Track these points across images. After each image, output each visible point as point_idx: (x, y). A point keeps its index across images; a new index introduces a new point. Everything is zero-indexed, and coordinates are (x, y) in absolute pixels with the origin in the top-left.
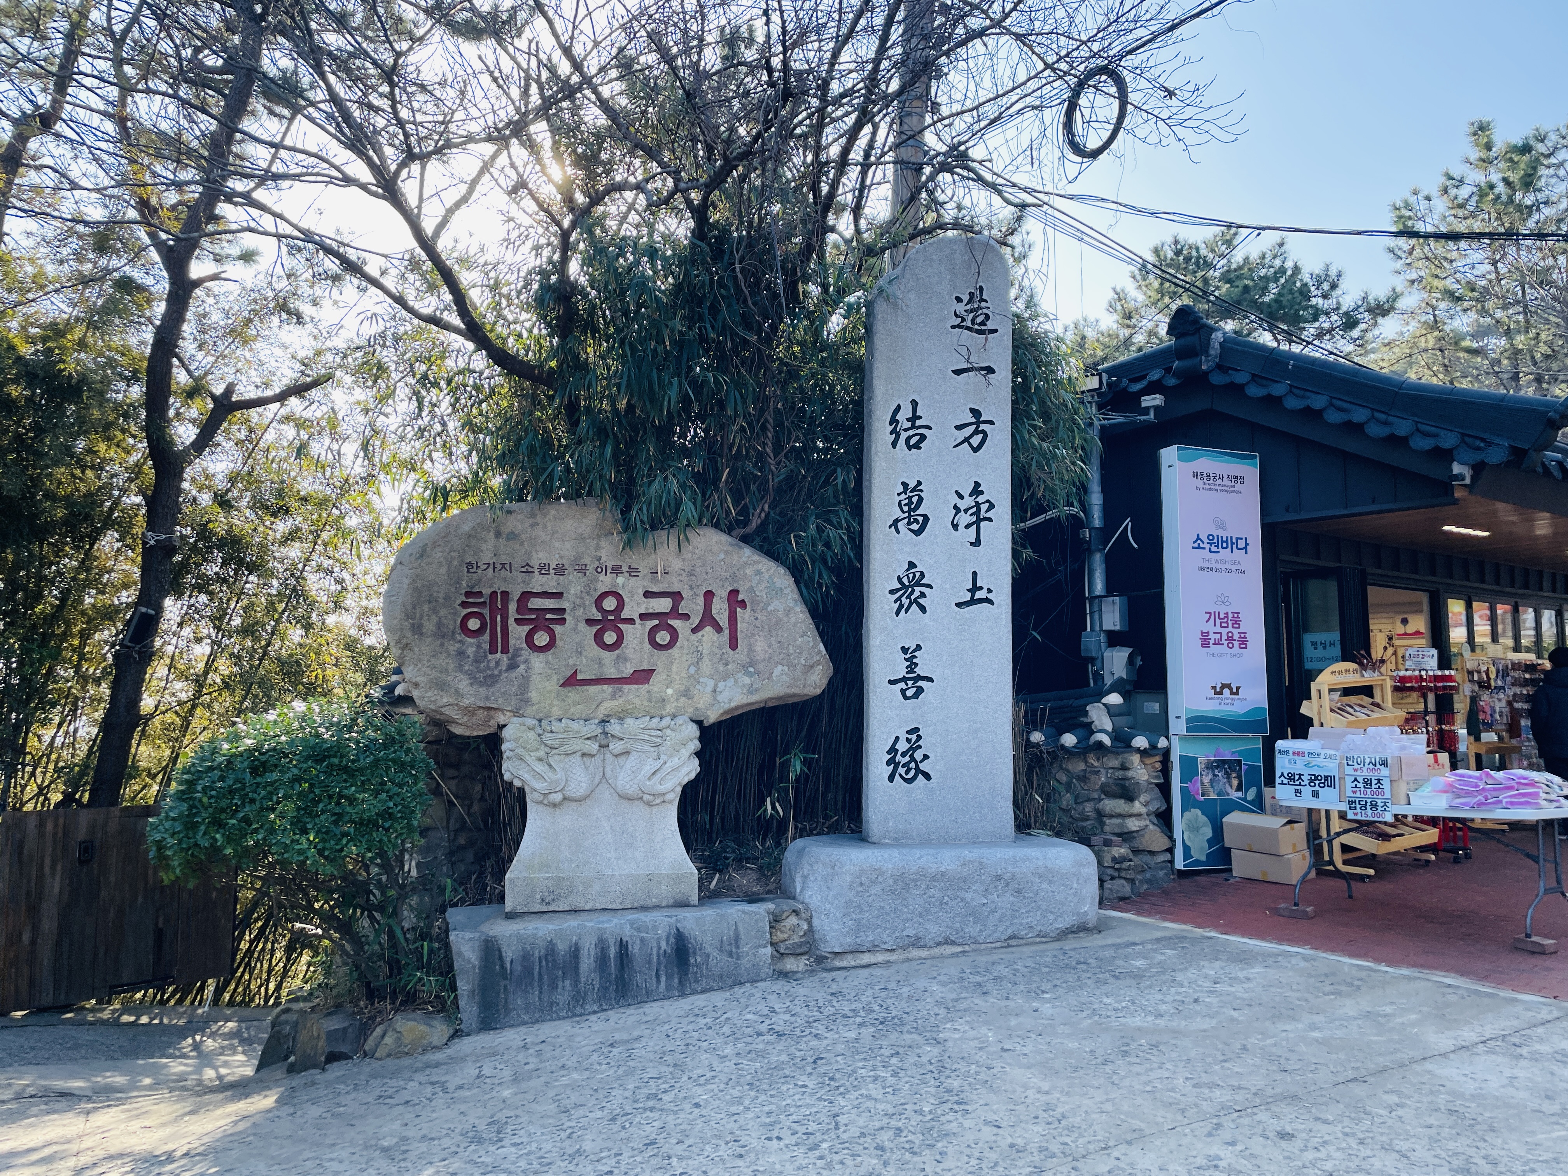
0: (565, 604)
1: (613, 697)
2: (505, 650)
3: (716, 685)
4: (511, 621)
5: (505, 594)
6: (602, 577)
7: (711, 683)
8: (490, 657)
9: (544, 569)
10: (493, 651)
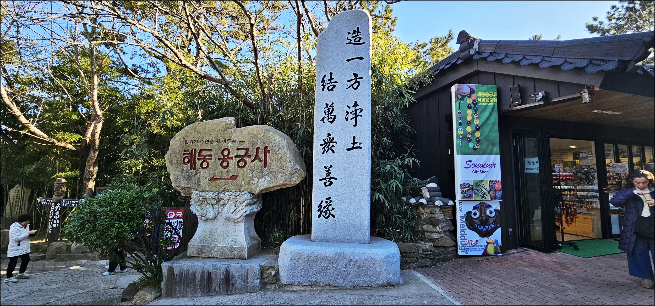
0: (213, 153)
1: (225, 185)
2: (194, 169)
3: (258, 181)
4: (196, 159)
5: (195, 150)
6: (224, 144)
7: (257, 180)
8: (190, 171)
9: (207, 141)
10: (191, 169)
